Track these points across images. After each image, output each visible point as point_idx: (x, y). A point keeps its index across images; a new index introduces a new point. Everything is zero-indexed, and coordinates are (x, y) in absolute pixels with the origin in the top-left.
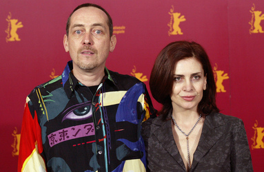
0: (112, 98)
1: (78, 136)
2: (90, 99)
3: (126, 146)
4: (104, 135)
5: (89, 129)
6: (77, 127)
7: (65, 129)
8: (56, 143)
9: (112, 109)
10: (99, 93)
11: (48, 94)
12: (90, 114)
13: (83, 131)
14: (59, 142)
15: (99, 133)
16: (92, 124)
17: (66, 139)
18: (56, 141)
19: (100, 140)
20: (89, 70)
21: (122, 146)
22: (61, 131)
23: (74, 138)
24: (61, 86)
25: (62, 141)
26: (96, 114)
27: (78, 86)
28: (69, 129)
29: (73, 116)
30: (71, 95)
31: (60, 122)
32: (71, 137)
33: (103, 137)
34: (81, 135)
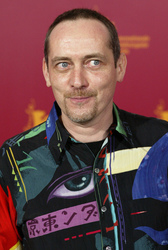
0: (125, 161)
1: (71, 225)
2: (90, 163)
3: (149, 238)
4: (115, 220)
5: (90, 213)
6: (70, 210)
7: (52, 214)
8: (37, 235)
9: (126, 179)
10: (104, 153)
11: (26, 157)
12: (91, 187)
13: (80, 216)
14: (42, 234)
15: (106, 217)
16: (95, 203)
17: (54, 230)
18: (38, 232)
19: (108, 230)
21: (143, 239)
22: (46, 216)
23: (66, 227)
24: (45, 143)
25: (48, 232)
26: (101, 187)
27: (69, 143)
28: (58, 214)
29: (64, 192)
30: (59, 158)
32: (62, 227)
33: (112, 225)
34: (76, 222)
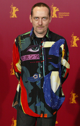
5: (37, 57)
6: (32, 55)
10: (42, 42)
14: (25, 60)
17: (28, 60)
19: (41, 62)
20: (41, 33)
21: (51, 65)
31: (26, 52)
34: (34, 58)
